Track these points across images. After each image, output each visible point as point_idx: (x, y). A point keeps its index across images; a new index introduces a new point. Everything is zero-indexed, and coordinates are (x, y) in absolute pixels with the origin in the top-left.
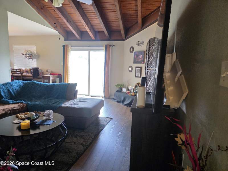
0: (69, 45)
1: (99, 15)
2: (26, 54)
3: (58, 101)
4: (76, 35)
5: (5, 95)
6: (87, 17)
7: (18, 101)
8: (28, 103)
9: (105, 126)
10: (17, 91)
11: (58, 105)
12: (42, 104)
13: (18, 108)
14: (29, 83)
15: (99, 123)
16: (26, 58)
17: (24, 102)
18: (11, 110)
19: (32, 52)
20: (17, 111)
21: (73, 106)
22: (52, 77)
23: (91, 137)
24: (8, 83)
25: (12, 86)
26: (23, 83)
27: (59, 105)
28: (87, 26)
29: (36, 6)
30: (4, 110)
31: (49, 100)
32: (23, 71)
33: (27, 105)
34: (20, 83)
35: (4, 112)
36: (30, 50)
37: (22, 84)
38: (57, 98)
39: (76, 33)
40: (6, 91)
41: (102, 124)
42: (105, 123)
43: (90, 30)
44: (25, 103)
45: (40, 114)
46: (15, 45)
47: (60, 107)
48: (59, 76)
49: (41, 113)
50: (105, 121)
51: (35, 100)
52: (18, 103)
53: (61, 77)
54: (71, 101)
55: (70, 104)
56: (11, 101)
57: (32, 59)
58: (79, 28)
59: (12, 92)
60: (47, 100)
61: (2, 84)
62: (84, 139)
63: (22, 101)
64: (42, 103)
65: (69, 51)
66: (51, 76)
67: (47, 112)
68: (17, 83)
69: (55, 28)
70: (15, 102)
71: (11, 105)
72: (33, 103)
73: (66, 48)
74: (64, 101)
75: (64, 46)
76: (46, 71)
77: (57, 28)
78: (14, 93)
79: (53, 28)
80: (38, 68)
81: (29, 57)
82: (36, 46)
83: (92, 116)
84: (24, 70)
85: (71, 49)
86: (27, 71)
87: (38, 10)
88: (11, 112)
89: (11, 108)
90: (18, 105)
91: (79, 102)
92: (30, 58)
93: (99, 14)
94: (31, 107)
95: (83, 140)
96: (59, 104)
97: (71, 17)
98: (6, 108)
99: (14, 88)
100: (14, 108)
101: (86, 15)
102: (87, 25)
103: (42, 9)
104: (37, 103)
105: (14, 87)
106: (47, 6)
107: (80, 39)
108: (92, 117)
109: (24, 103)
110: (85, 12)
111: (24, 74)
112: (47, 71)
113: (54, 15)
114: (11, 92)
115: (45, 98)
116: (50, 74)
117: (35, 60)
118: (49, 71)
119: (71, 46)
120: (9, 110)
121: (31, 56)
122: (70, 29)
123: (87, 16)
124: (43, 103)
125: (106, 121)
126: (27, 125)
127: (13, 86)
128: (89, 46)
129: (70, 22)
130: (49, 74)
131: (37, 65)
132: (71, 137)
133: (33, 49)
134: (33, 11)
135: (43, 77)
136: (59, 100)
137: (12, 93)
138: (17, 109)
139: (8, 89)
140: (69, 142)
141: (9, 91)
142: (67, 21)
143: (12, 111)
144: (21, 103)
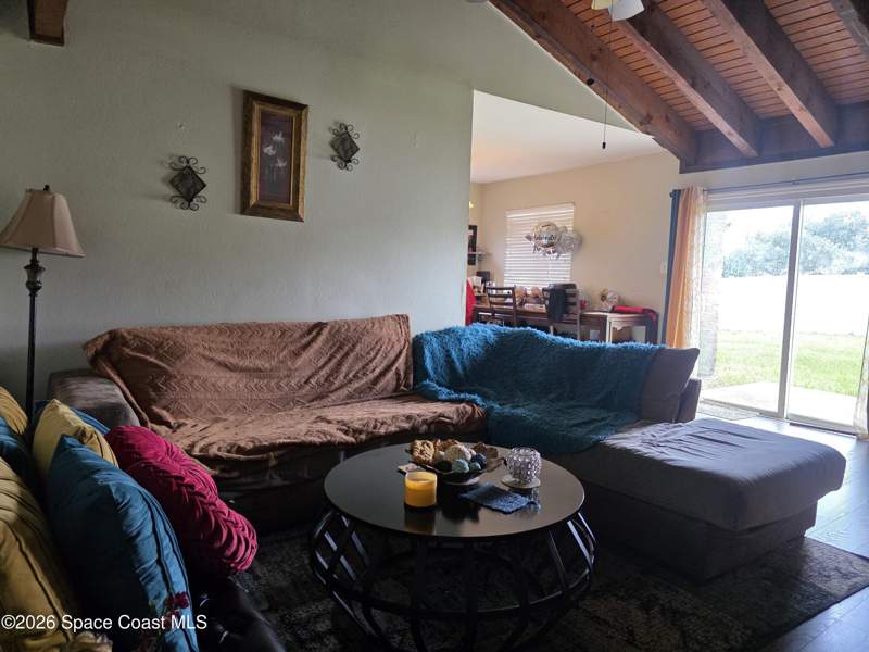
0: (700, 189)
1: (856, 14)
2: (540, 238)
3: (603, 419)
4: (736, 139)
5: (435, 370)
6: (791, 45)
7: (462, 396)
8: (492, 407)
9: (828, 601)
10: (473, 359)
11: (591, 436)
12: (535, 419)
13: (455, 417)
14: (518, 336)
15: (799, 573)
16: (538, 250)
17: (479, 400)
18: (432, 423)
19: (557, 229)
20: (452, 429)
21: (654, 453)
22: (614, 322)
23: (726, 640)
24: (449, 330)
25: (459, 340)
26: (496, 333)
27: (595, 437)
28: (787, 88)
29: (570, 52)
30: (409, 418)
31: (568, 408)
32: (526, 295)
33: (488, 412)
34: (489, 332)
35: (406, 425)
36: (551, 220)
37: (492, 338)
38: (604, 404)
39: (734, 128)
40: (440, 355)
41: (814, 586)
42: (836, 585)
43: (807, 102)
44: (481, 404)
45: (492, 460)
46: (511, 210)
47: (598, 445)
48: (647, 318)
49: (495, 455)
50: (837, 569)
51: (522, 400)
52: (461, 401)
53: (657, 321)
54: (661, 426)
55: (644, 442)
56: (444, 392)
57: (556, 254)
58: (751, 106)
59: (456, 360)
60: (561, 404)
61: (433, 333)
62: (684, 635)
63: (476, 396)
64: (535, 415)
65: (695, 213)
66: (610, 316)
67: (517, 455)
68: (478, 332)
69: (644, 124)
70: (454, 396)
71: (439, 404)
72: (507, 409)
73: (686, 201)
74: (625, 424)
75: (676, 195)
76: (598, 299)
77: (653, 121)
78: (464, 368)
79: (632, 126)
80: (572, 286)
81: (547, 246)
82: (574, 204)
83: (753, 525)
84: (529, 293)
85: (708, 203)
86: (536, 297)
87: (579, 67)
88: (429, 429)
89: (433, 415)
90: (458, 409)
91: (695, 440)
92: (551, 249)
93: (853, 10)
94: (499, 422)
95: (677, 636)
96: (596, 431)
97: (713, 62)
98: (418, 412)
99: (465, 350)
100: (441, 415)
101: (784, 38)
102: (790, 79)
103: (594, 58)
104: (519, 411)
105: (464, 345)
106: (613, 46)
107: (753, 153)
108: (751, 530)
109: (478, 405)
110: (782, 21)
111: (527, 307)
112: (603, 297)
113: (641, 73)
114: (453, 361)
115: (559, 399)
116: (613, 308)
117: (567, 256)
118: (609, 296)
119: (710, 191)
120: (425, 422)
121: (552, 242)
122: (707, 119)
123: (793, 39)
124: (538, 416)
125: (846, 576)
126: (425, 492)
127: (463, 342)
128: (795, 183)
129: (707, 85)
130: (610, 307)
131: (571, 274)
132: (622, 598)
133: (563, 216)
134: (559, 73)
135: (583, 317)
136: (606, 415)
137: (458, 364)
138: (451, 424)
139: (448, 351)
140: (606, 622)
141: (448, 355)
142: (693, 85)
143: (433, 427)
144: (471, 402)
